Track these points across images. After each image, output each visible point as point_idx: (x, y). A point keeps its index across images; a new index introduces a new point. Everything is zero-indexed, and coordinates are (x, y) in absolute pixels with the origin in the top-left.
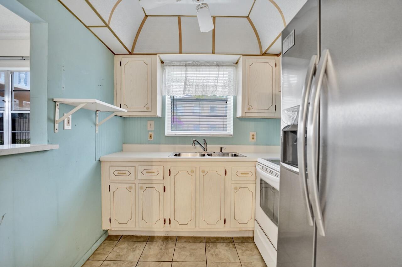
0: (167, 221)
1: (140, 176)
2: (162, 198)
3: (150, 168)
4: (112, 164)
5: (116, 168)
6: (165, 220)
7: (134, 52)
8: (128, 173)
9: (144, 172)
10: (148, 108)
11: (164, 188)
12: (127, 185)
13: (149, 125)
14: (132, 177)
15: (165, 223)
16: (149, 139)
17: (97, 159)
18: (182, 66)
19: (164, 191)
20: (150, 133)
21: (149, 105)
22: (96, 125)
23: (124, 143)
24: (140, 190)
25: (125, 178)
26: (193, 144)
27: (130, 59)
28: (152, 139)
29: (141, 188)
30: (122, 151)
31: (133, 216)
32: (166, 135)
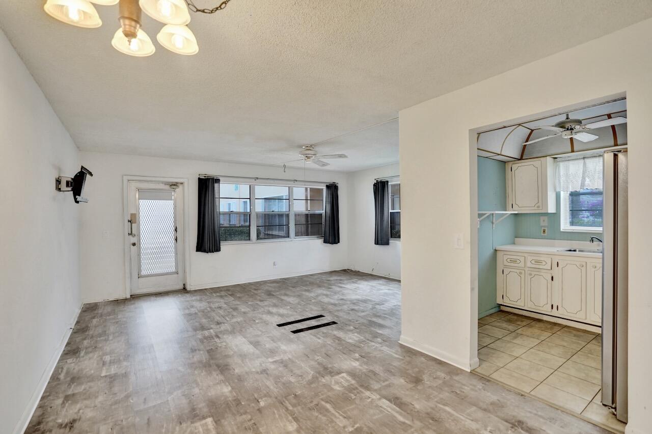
0: (555, 307)
1: (529, 264)
2: (549, 285)
3: (538, 258)
4: (505, 253)
5: (509, 257)
6: (552, 306)
7: (523, 158)
8: (518, 262)
9: (533, 262)
10: (538, 207)
11: (552, 278)
12: (518, 271)
13: (542, 220)
14: (522, 265)
15: (552, 308)
16: (542, 234)
17: (494, 249)
18: (580, 159)
19: (552, 280)
20: (543, 228)
21: (540, 204)
22: (493, 223)
23: (516, 237)
24: (529, 276)
25: (516, 265)
26: (590, 241)
27: (520, 165)
28: (545, 235)
29: (530, 274)
30: (514, 243)
31: (523, 297)
32: (562, 230)
